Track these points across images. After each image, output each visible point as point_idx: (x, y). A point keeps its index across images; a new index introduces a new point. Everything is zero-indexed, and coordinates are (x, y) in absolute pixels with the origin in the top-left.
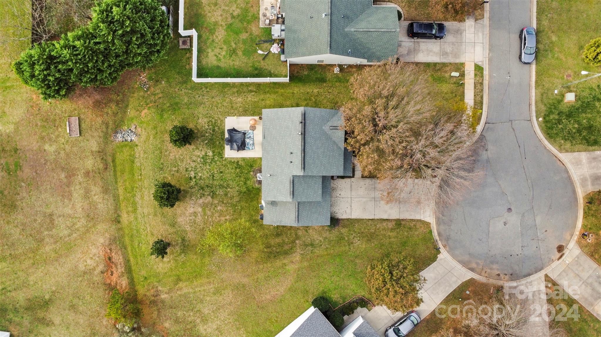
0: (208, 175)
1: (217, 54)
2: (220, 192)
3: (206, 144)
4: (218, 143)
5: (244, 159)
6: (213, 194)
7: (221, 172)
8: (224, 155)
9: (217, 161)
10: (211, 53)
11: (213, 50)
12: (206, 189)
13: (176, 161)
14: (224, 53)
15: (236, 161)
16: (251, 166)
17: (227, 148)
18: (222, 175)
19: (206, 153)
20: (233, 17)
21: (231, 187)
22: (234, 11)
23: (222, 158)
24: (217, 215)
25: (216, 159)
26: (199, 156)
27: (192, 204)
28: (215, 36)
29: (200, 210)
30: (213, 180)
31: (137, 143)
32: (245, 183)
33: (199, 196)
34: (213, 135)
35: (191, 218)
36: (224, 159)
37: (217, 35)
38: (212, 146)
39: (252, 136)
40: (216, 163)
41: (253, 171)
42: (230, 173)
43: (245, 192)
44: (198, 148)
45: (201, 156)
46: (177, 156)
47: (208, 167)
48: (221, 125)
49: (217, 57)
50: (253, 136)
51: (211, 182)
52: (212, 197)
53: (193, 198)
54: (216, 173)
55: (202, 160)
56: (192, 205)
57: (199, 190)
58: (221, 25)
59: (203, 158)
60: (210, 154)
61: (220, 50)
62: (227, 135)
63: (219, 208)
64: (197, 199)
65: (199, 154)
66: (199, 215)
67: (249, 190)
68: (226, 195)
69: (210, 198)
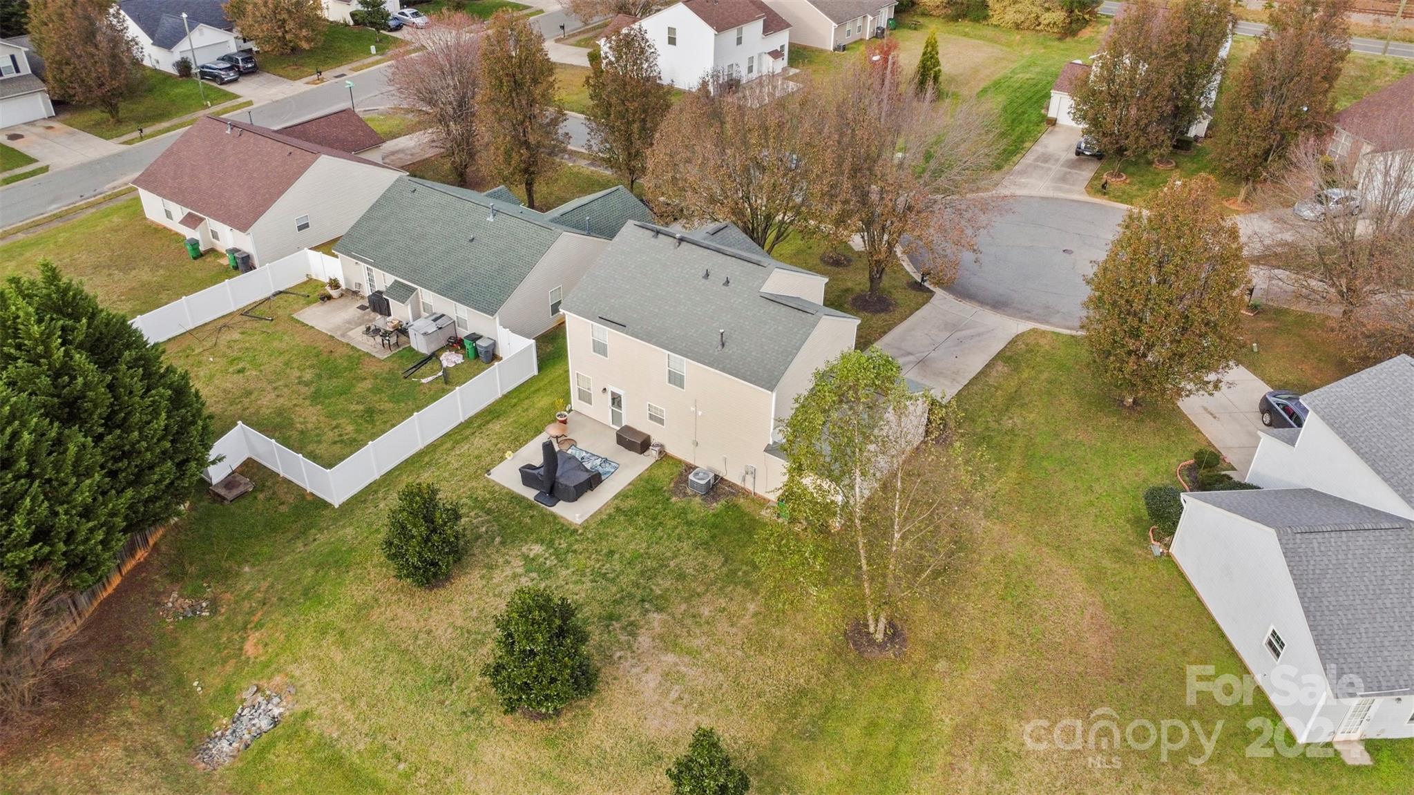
0: (589, 584)
1: (337, 439)
2: (661, 585)
3: (503, 543)
4: (528, 520)
5: (622, 495)
6: (650, 601)
7: (611, 553)
8: (571, 524)
9: (570, 545)
10: (321, 446)
11: (319, 442)
12: (620, 609)
13: (468, 632)
14: (350, 428)
15: (612, 511)
16: (655, 491)
17: (562, 509)
18: (617, 556)
19: (526, 557)
20: (307, 384)
21: (669, 554)
22: (300, 377)
23: (575, 531)
24: (723, 626)
25: (564, 545)
26: (515, 576)
27: (632, 666)
28: (298, 425)
29: (670, 658)
30: (613, 581)
31: (299, 709)
32: (689, 524)
33: (623, 638)
34: (497, 520)
35: (674, 695)
36: (580, 531)
37: (302, 420)
38: (522, 535)
39: (584, 454)
40: (575, 552)
41: (674, 493)
42: (630, 540)
43: (713, 537)
44: (490, 567)
45: (520, 570)
46: (459, 622)
47: (564, 573)
48: (492, 493)
49: (342, 441)
50: (587, 452)
51: (614, 589)
52: (659, 609)
53: (618, 654)
54: (598, 566)
55: (534, 575)
56: (634, 671)
57: (608, 626)
58: (295, 405)
59: (528, 571)
60: (537, 549)
61: (336, 430)
62: (530, 494)
63: (706, 611)
64: (630, 647)
65: (508, 572)
66: (683, 669)
67: (715, 526)
68: (681, 577)
69: (655, 617)
